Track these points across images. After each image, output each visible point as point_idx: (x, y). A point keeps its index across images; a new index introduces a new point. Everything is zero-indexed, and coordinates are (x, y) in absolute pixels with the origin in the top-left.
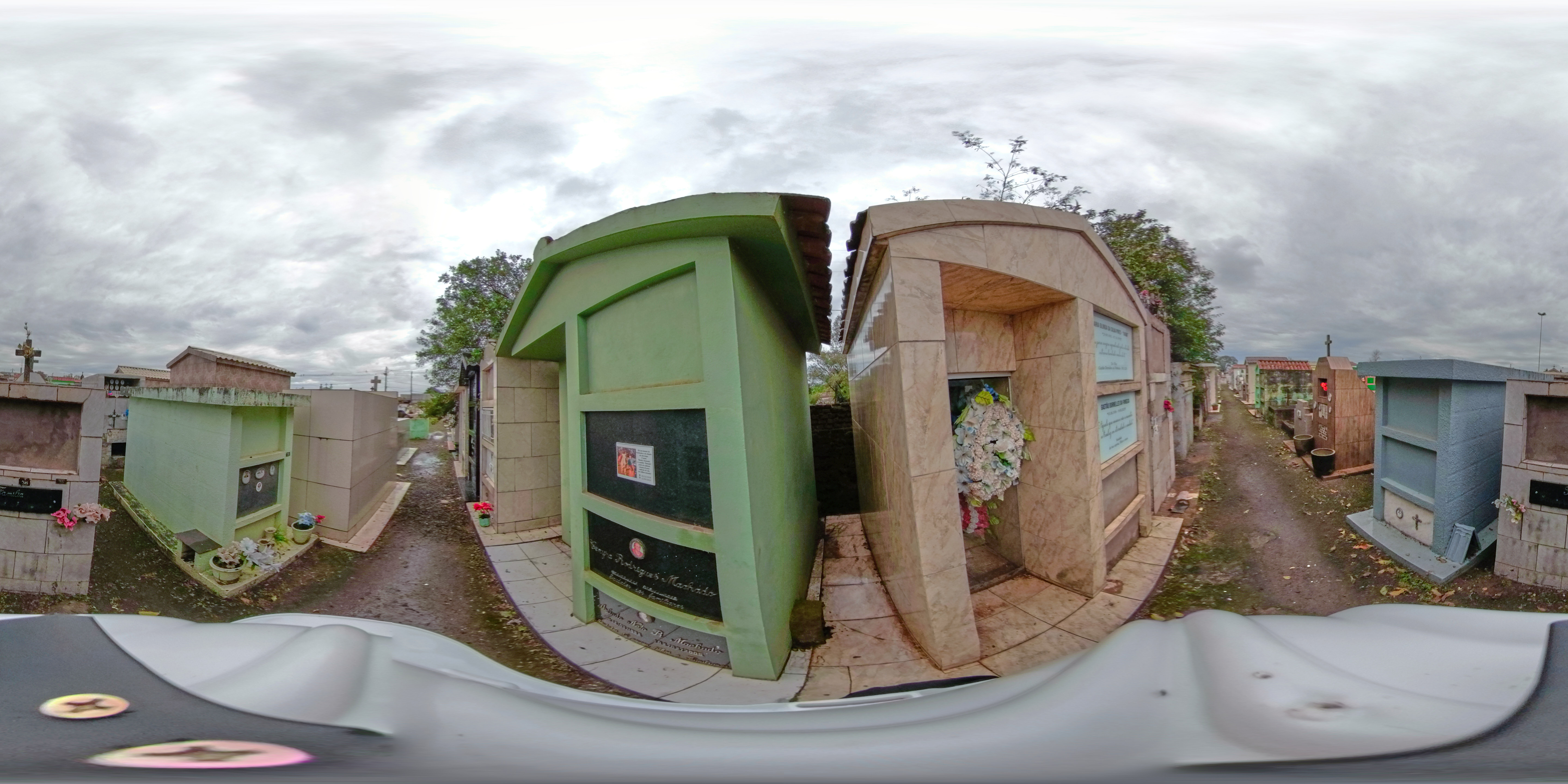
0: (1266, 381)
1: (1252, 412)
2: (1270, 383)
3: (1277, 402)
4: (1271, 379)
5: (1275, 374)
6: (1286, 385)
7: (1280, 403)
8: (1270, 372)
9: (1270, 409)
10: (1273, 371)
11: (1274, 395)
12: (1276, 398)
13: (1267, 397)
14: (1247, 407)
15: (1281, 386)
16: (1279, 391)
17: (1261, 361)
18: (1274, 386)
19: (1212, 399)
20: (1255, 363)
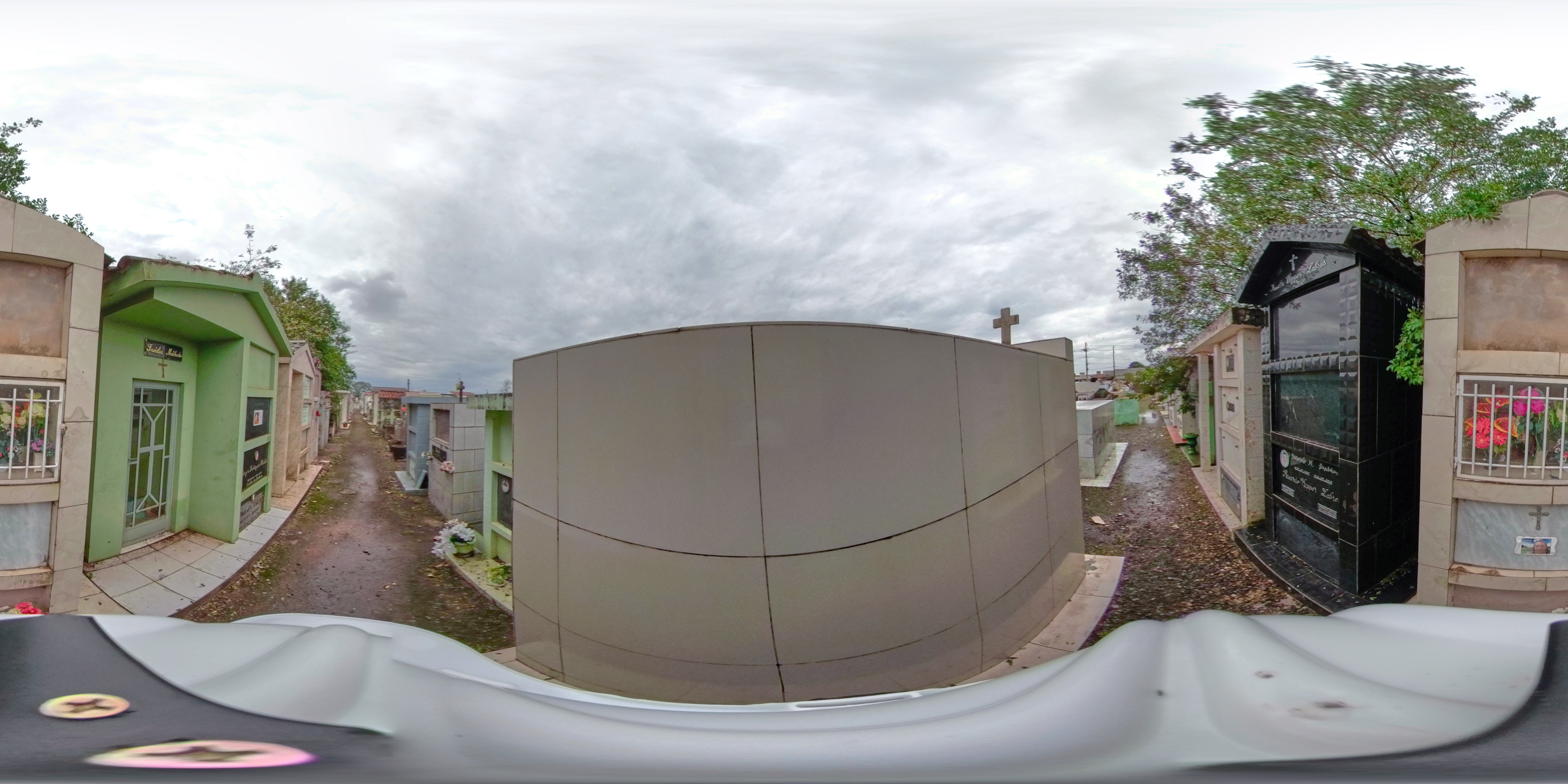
0: (383, 406)
1: (373, 430)
2: (386, 408)
3: (390, 422)
4: (387, 405)
5: (390, 402)
6: (397, 410)
7: (392, 423)
8: (386, 400)
9: (384, 427)
10: (388, 399)
11: (388, 417)
12: (389, 419)
13: (383, 418)
14: (370, 427)
15: (394, 410)
16: (392, 414)
17: (382, 391)
18: (388, 410)
19: (344, 419)
20: (377, 392)
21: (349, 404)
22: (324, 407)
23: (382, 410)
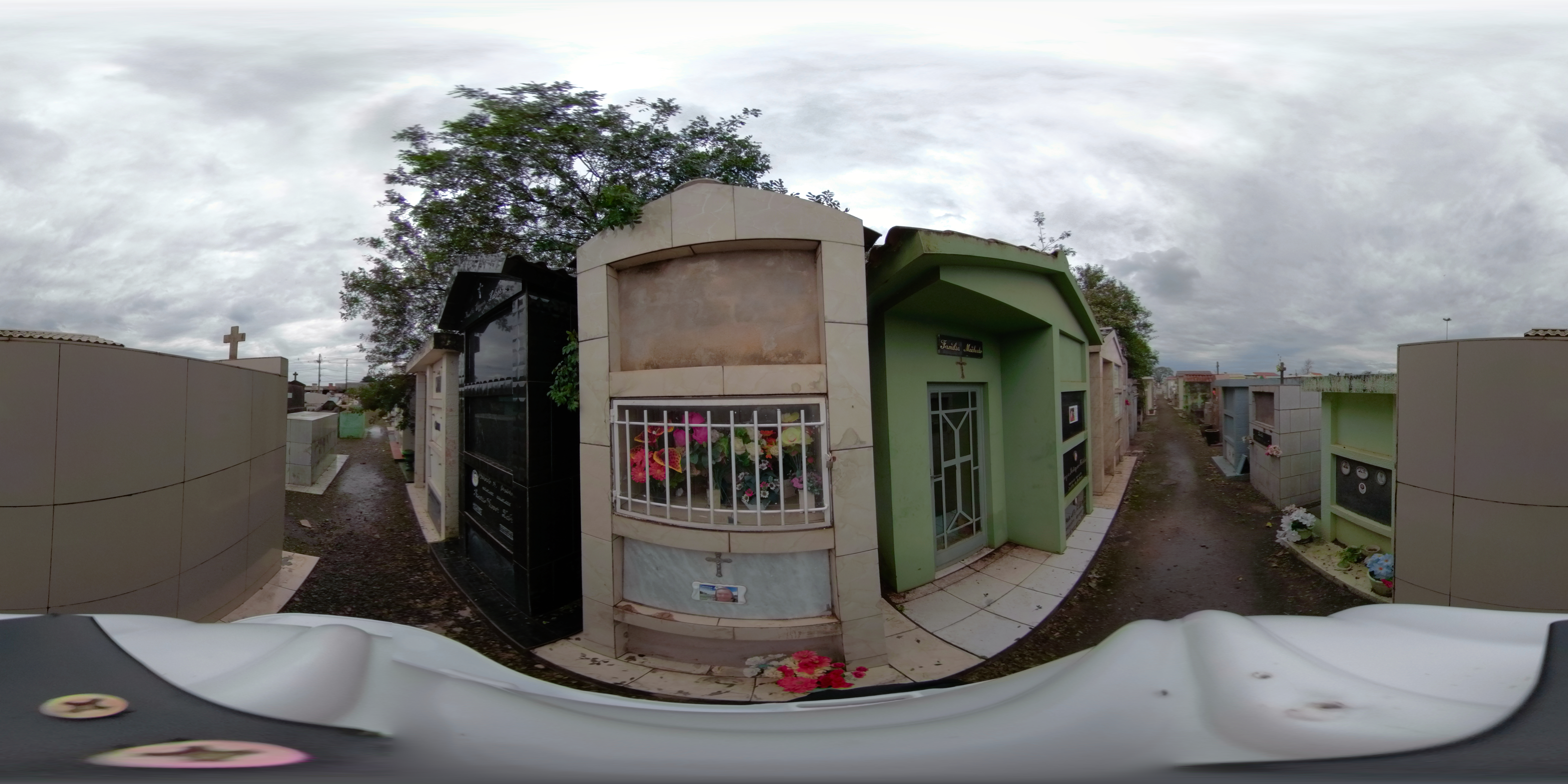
0: (1189, 391)
2: (1192, 392)
3: (1197, 406)
5: (1197, 385)
6: (1204, 394)
8: (1191, 384)
10: (1193, 383)
12: (1196, 403)
16: (1199, 398)
17: (1186, 375)
18: (1195, 394)
19: (1149, 404)
20: (1182, 376)
21: (1153, 389)
22: (1132, 395)
23: (1189, 394)
